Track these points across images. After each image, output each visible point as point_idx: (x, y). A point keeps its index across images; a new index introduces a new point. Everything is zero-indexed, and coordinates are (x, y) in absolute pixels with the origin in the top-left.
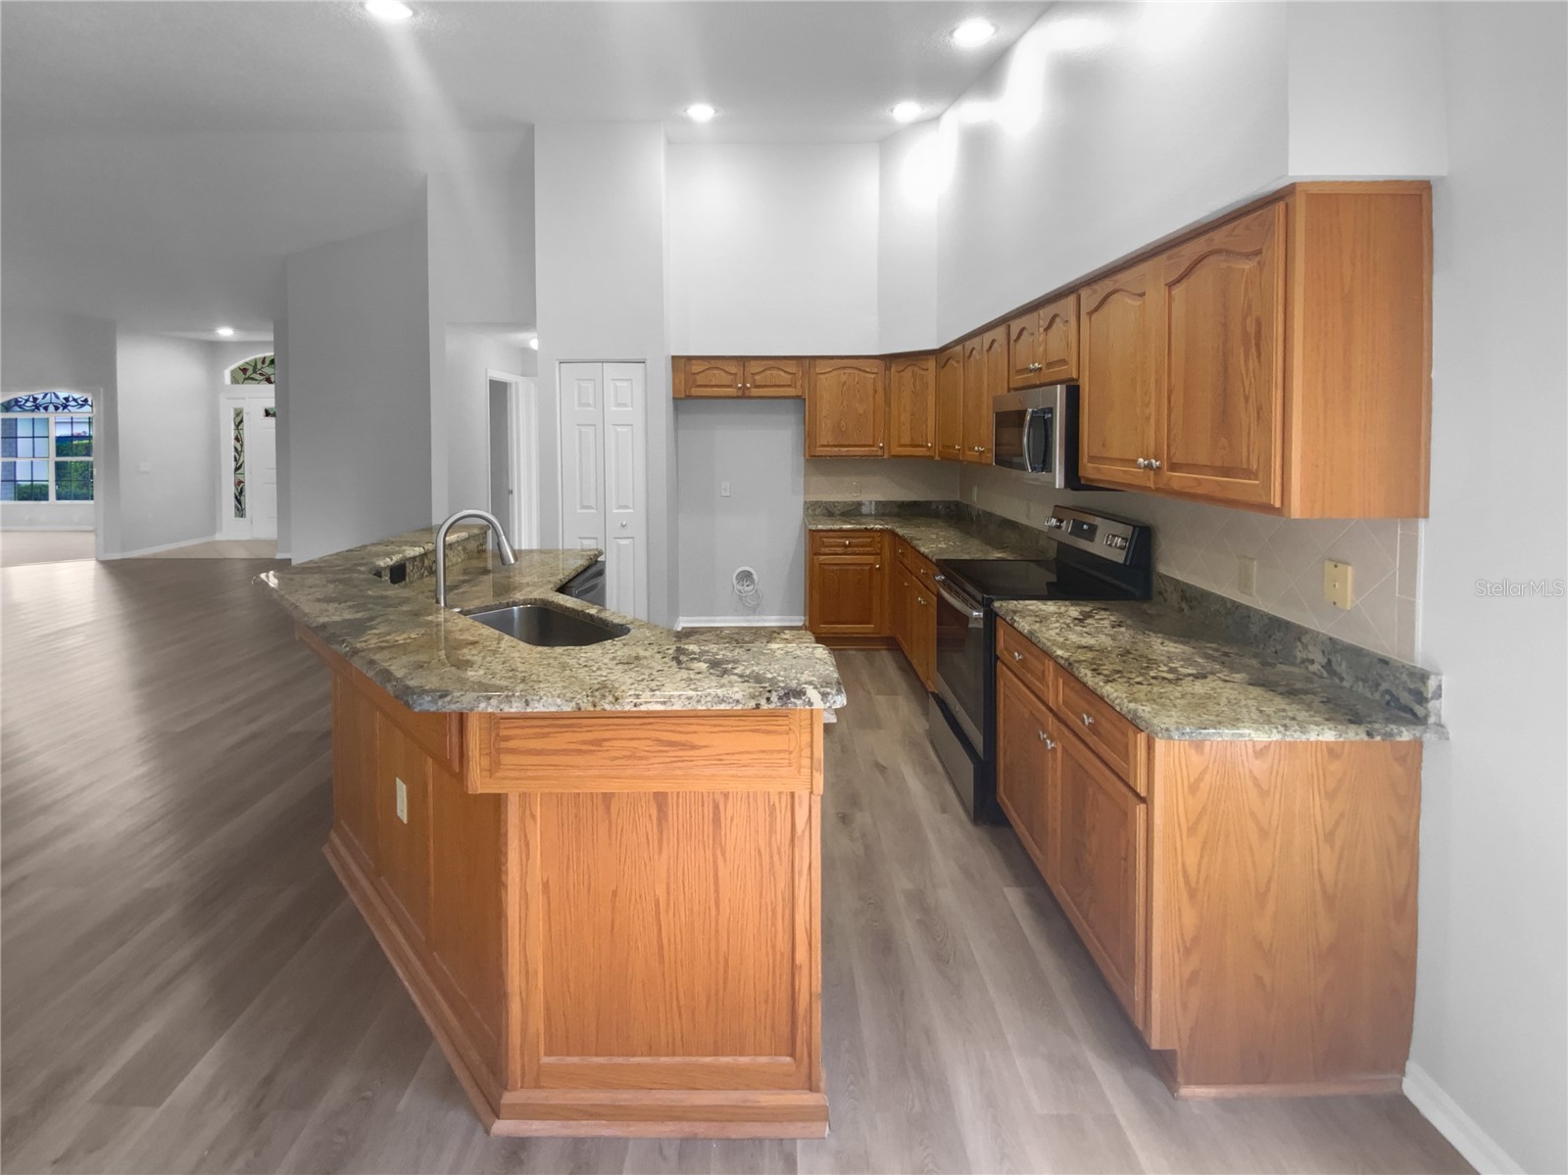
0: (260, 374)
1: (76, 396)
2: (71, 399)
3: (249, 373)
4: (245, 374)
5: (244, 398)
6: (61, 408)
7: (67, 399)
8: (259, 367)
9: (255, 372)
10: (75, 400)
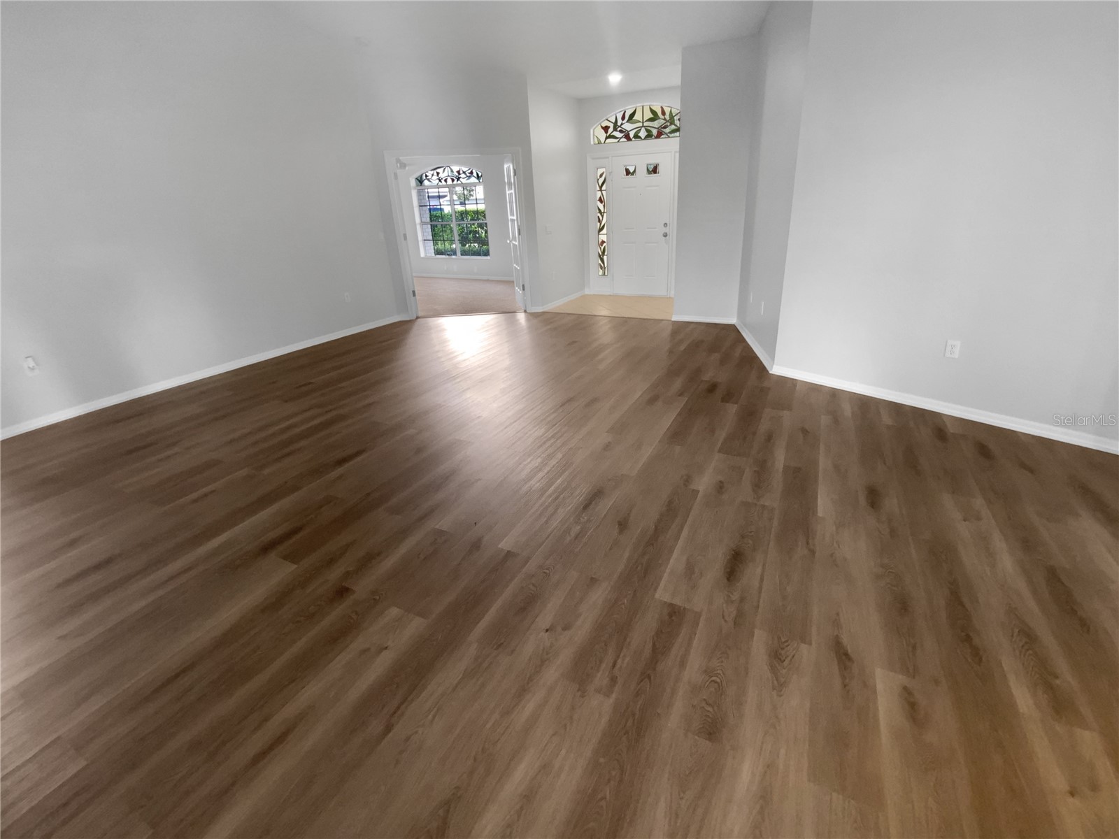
0: (621, 131)
1: (465, 169)
2: (461, 172)
3: (610, 130)
4: (606, 132)
5: (608, 157)
6: (456, 180)
7: (458, 172)
8: (619, 124)
9: (615, 129)
10: (464, 172)
